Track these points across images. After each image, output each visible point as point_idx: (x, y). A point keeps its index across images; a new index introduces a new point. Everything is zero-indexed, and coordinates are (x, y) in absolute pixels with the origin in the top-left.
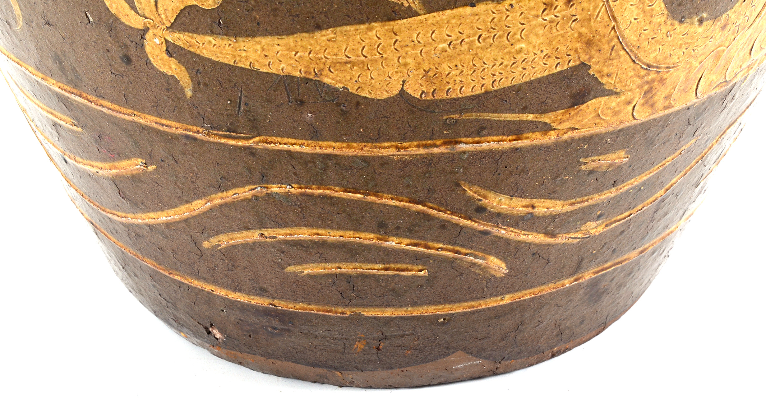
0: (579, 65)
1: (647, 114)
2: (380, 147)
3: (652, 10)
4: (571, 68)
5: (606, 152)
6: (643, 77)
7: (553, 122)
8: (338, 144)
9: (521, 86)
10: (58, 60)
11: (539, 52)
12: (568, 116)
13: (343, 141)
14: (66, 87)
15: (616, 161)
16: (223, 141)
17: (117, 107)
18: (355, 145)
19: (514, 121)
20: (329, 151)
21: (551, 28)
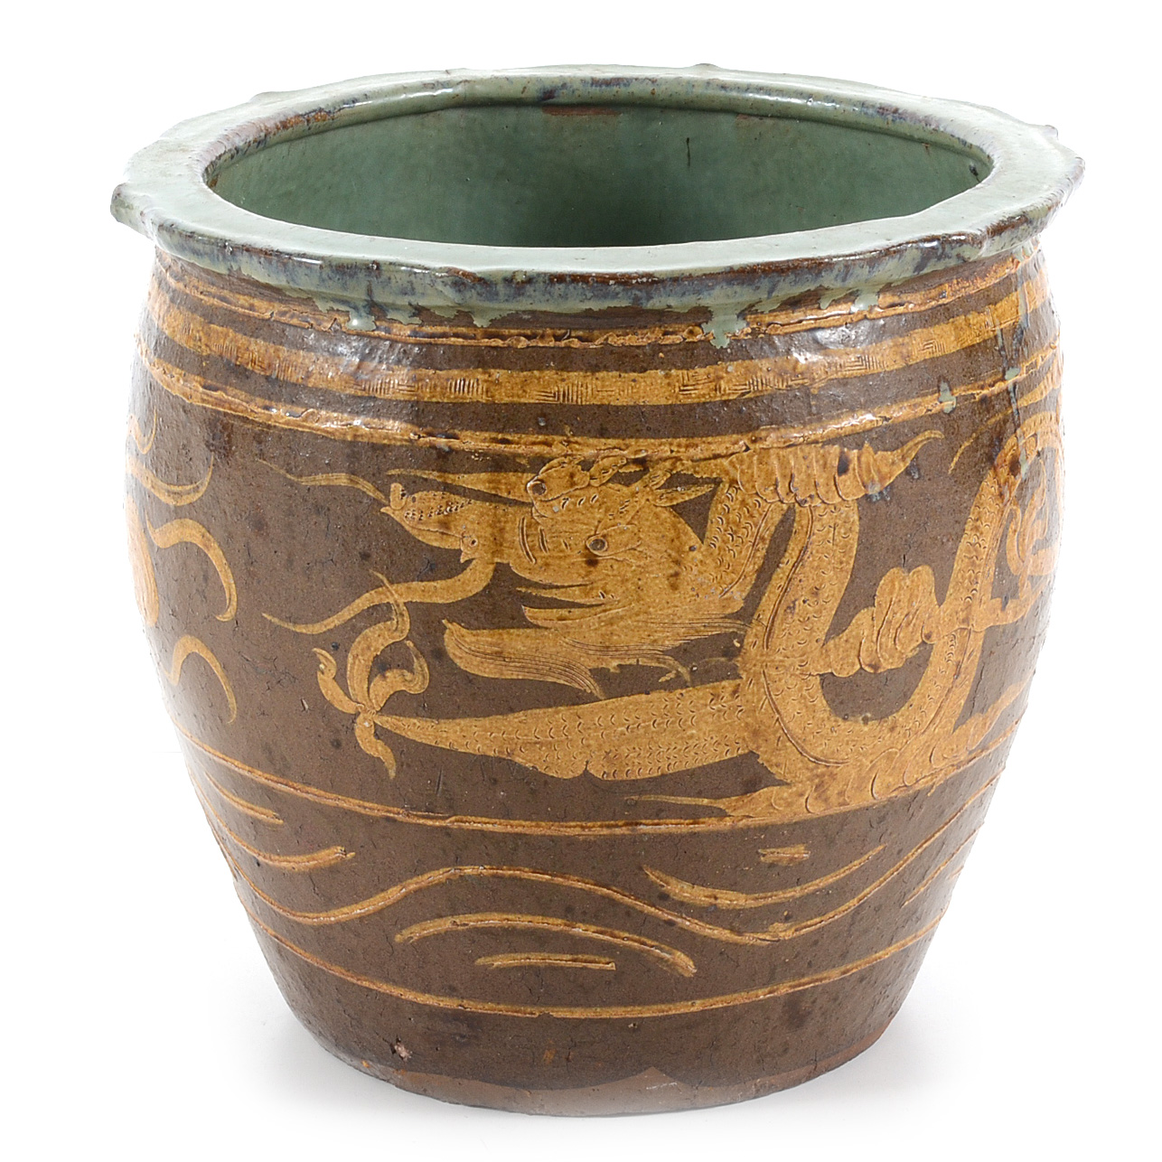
0: (748, 753)
1: (822, 809)
2: (566, 827)
3: (814, 705)
4: (740, 755)
5: (784, 845)
6: (812, 770)
7: (728, 808)
8: (527, 823)
9: (694, 770)
10: (268, 749)
11: (709, 739)
12: (741, 803)
13: (532, 820)
14: (272, 777)
15: (796, 856)
16: (421, 821)
17: (322, 793)
18: (543, 824)
19: (690, 805)
20: (519, 830)
21: (719, 717)
